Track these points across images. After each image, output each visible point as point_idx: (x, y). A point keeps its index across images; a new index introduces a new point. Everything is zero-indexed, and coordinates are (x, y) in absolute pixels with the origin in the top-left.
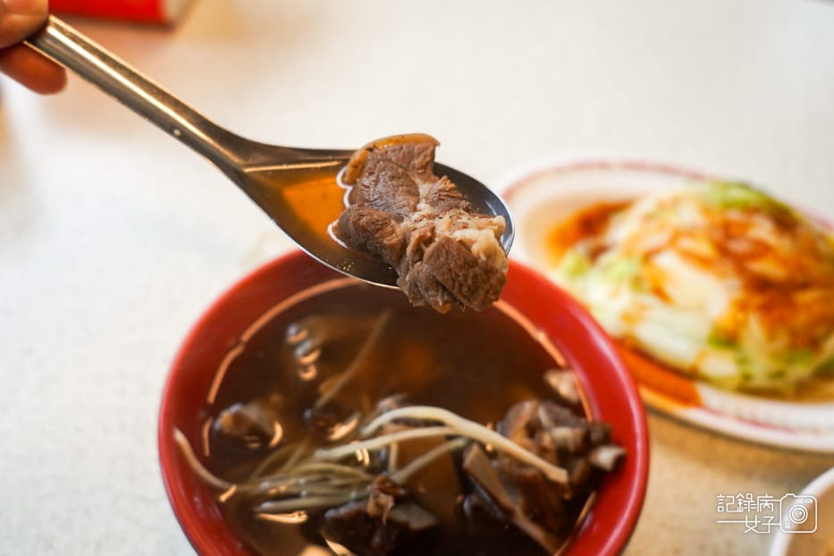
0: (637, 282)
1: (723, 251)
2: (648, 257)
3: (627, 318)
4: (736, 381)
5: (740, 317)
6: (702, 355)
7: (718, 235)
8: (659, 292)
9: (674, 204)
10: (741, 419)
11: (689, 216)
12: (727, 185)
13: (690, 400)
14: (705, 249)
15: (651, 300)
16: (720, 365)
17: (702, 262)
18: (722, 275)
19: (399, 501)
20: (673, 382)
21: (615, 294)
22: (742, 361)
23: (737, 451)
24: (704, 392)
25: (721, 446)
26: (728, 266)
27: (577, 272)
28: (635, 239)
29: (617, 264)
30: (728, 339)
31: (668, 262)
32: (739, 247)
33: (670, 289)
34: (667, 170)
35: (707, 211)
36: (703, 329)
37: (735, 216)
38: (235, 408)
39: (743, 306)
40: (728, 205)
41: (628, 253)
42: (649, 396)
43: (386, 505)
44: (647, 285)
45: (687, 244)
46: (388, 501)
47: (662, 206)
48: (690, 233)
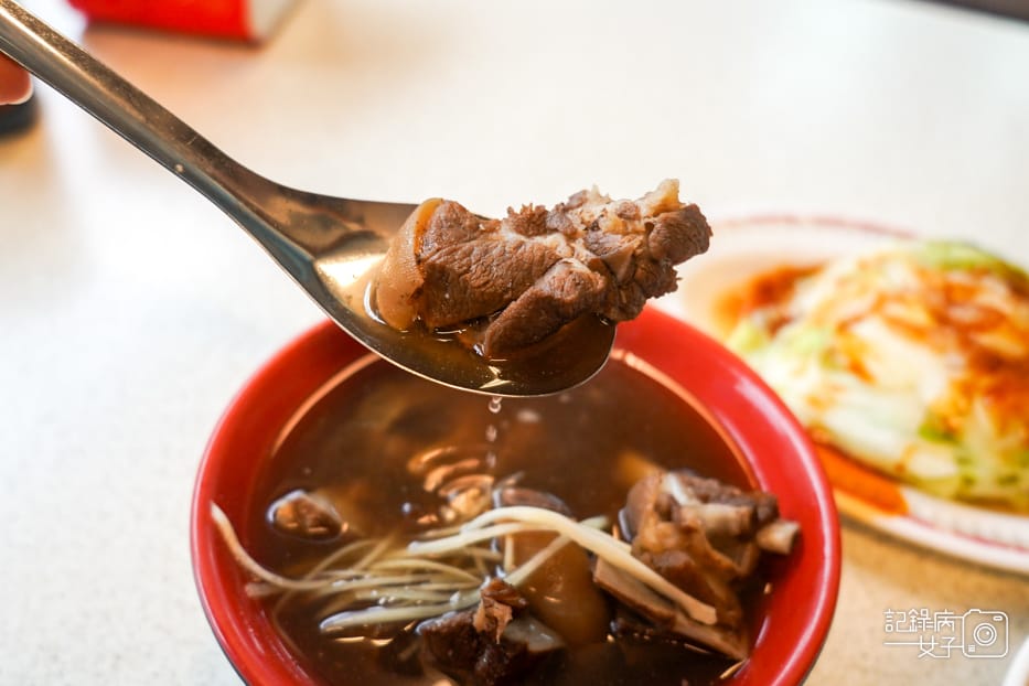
0: (828, 357)
1: (942, 320)
2: (843, 327)
3: (815, 402)
4: (953, 487)
5: (962, 403)
6: (911, 450)
7: (936, 300)
8: (857, 369)
9: (881, 262)
10: (958, 533)
11: (899, 277)
12: (947, 245)
13: (894, 506)
14: (920, 316)
15: (848, 380)
16: (934, 463)
17: (916, 333)
18: (940, 350)
19: (518, 614)
20: (871, 484)
21: (799, 372)
22: (963, 461)
23: (954, 575)
24: (911, 498)
25: (931, 569)
26: (949, 338)
27: (754, 345)
28: (829, 306)
29: (804, 337)
30: (945, 432)
31: (871, 332)
32: (963, 314)
33: (872, 365)
34: (870, 228)
35: (922, 273)
36: (913, 417)
37: (958, 278)
38: (295, 495)
39: (967, 390)
40: (949, 266)
41: (819, 320)
42: (846, 503)
43: (502, 617)
44: (843, 360)
45: (896, 310)
46: (503, 612)
47: (864, 266)
48: (900, 298)
